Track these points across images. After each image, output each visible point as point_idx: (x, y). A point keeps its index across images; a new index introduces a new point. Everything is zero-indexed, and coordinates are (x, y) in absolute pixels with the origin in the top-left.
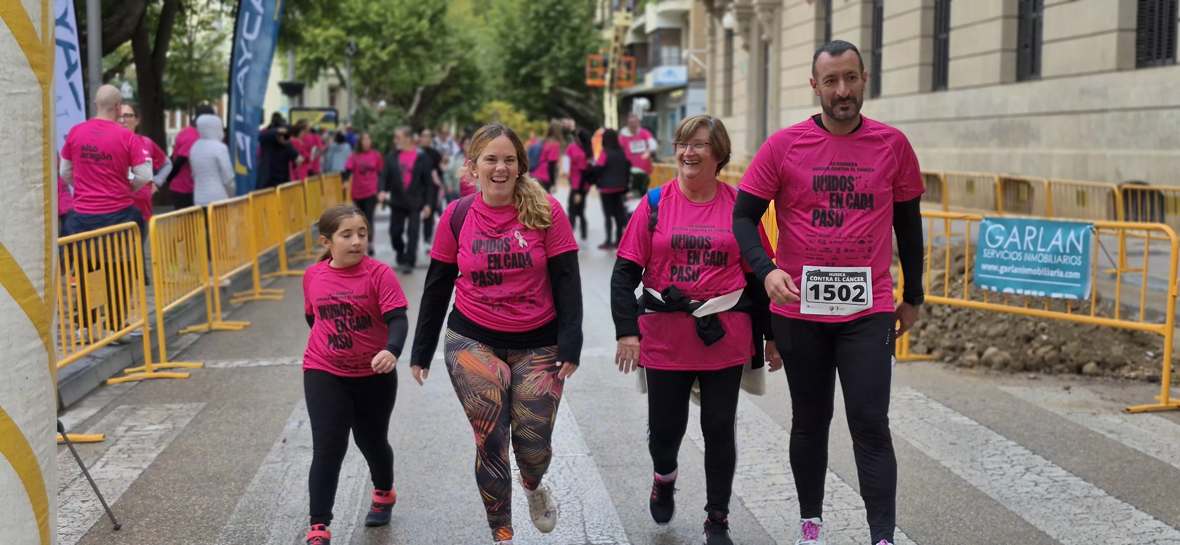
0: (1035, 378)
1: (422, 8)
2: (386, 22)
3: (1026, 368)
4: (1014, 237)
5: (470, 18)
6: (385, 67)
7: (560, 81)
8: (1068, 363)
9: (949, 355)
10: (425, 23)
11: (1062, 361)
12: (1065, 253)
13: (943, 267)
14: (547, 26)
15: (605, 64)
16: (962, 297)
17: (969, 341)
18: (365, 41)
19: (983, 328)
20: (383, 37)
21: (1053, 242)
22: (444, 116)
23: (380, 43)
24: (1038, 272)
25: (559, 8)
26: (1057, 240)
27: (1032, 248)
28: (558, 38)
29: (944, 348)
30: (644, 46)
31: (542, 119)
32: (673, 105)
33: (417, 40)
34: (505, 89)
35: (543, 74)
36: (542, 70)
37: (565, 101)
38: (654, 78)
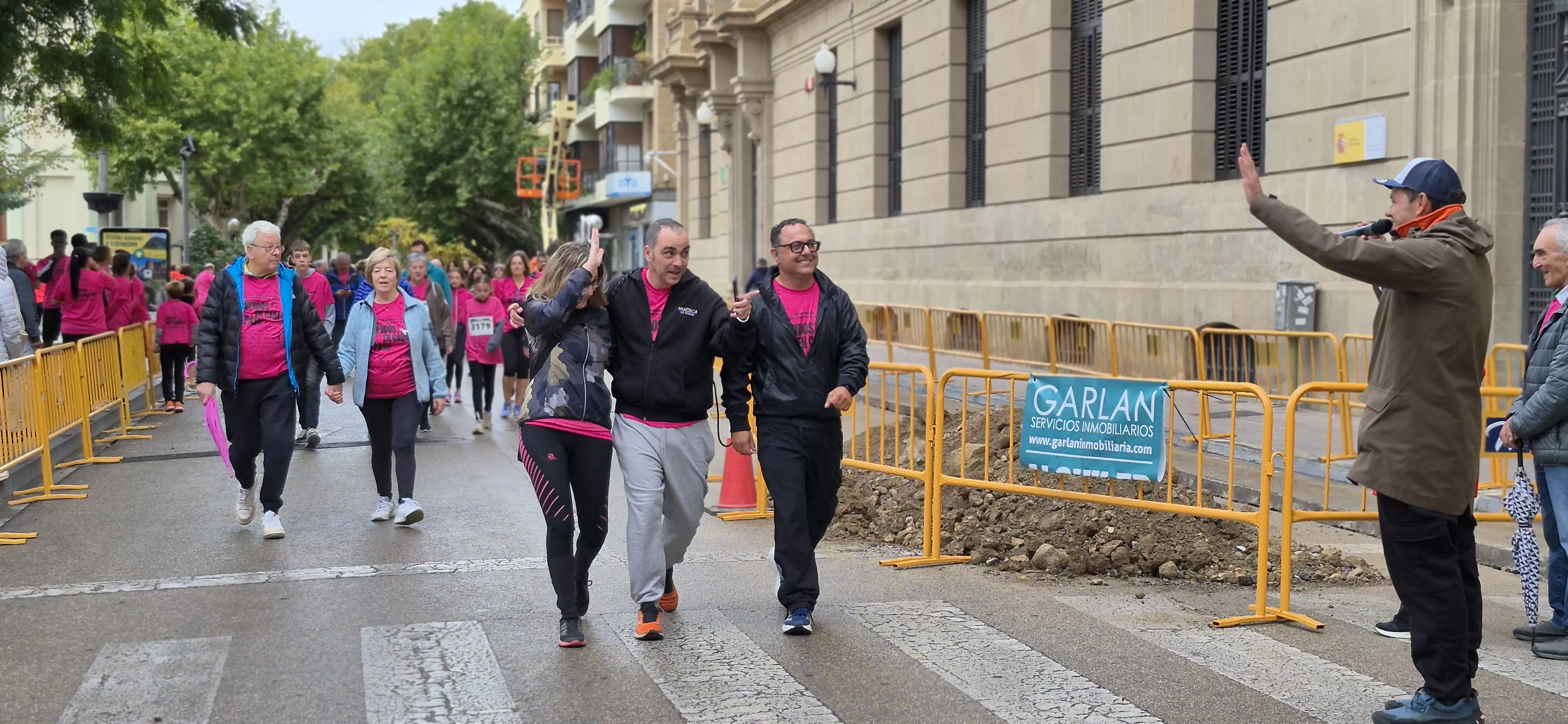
0: (1100, 584)
1: (288, 93)
2: (238, 111)
3: (1089, 571)
4: (1069, 401)
5: (356, 106)
6: (237, 171)
7: (481, 191)
8: (1141, 562)
9: (991, 556)
10: (293, 111)
11: (1133, 561)
12: (1133, 422)
13: (982, 440)
14: (461, 117)
15: (542, 169)
16: (1007, 480)
17: (1017, 536)
18: (208, 137)
19: (1034, 518)
20: (236, 130)
21: (1118, 408)
22: (321, 237)
23: (229, 140)
24: (1099, 446)
25: (477, 93)
26: (1123, 405)
27: (1092, 417)
28: (479, 135)
29: (984, 547)
30: (594, 145)
31: (458, 241)
32: (633, 223)
33: (283, 136)
34: (406, 201)
35: (458, 182)
36: (456, 176)
37: (488, 218)
38: (607, 187)
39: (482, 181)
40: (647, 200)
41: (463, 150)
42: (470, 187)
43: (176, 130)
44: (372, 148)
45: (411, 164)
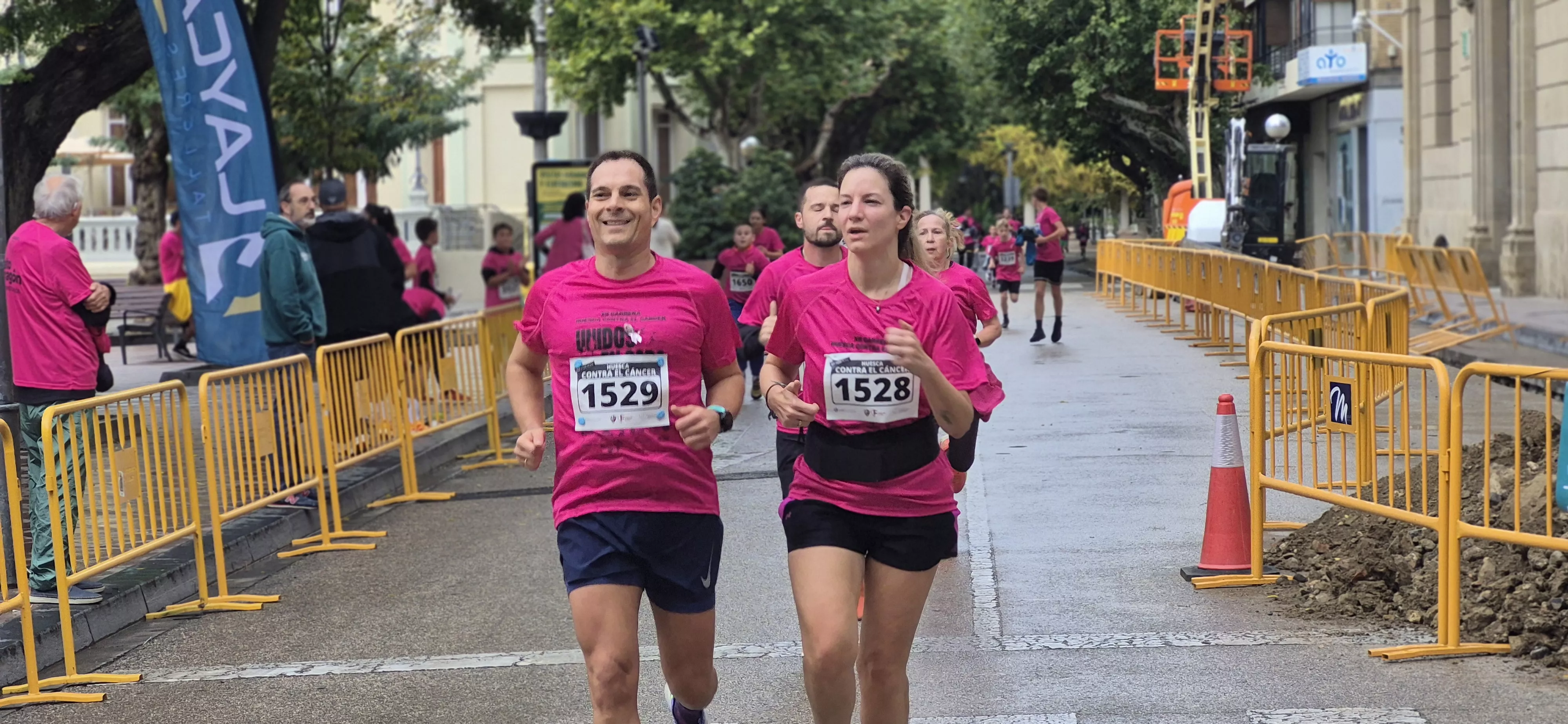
6: (751, 68)
7: (1110, 83)
9: (1539, 644)
15: (1189, 47)
29: (1534, 630)
31: (1103, 159)
32: (1344, 125)
33: (815, 14)
34: (1004, 102)
35: (1074, 70)
36: (1072, 62)
37: (1124, 122)
38: (1300, 69)
39: (1111, 68)
40: (1362, 87)
41: (1083, 21)
42: (1092, 78)
43: (663, 13)
44: (951, 24)
45: (1006, 47)
